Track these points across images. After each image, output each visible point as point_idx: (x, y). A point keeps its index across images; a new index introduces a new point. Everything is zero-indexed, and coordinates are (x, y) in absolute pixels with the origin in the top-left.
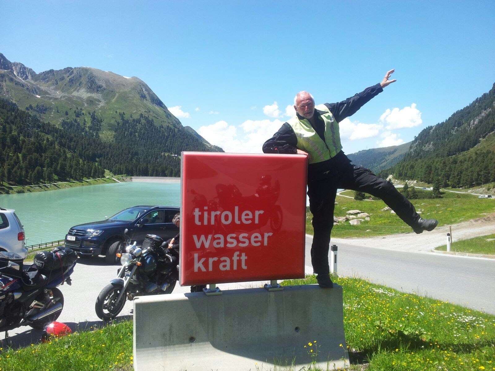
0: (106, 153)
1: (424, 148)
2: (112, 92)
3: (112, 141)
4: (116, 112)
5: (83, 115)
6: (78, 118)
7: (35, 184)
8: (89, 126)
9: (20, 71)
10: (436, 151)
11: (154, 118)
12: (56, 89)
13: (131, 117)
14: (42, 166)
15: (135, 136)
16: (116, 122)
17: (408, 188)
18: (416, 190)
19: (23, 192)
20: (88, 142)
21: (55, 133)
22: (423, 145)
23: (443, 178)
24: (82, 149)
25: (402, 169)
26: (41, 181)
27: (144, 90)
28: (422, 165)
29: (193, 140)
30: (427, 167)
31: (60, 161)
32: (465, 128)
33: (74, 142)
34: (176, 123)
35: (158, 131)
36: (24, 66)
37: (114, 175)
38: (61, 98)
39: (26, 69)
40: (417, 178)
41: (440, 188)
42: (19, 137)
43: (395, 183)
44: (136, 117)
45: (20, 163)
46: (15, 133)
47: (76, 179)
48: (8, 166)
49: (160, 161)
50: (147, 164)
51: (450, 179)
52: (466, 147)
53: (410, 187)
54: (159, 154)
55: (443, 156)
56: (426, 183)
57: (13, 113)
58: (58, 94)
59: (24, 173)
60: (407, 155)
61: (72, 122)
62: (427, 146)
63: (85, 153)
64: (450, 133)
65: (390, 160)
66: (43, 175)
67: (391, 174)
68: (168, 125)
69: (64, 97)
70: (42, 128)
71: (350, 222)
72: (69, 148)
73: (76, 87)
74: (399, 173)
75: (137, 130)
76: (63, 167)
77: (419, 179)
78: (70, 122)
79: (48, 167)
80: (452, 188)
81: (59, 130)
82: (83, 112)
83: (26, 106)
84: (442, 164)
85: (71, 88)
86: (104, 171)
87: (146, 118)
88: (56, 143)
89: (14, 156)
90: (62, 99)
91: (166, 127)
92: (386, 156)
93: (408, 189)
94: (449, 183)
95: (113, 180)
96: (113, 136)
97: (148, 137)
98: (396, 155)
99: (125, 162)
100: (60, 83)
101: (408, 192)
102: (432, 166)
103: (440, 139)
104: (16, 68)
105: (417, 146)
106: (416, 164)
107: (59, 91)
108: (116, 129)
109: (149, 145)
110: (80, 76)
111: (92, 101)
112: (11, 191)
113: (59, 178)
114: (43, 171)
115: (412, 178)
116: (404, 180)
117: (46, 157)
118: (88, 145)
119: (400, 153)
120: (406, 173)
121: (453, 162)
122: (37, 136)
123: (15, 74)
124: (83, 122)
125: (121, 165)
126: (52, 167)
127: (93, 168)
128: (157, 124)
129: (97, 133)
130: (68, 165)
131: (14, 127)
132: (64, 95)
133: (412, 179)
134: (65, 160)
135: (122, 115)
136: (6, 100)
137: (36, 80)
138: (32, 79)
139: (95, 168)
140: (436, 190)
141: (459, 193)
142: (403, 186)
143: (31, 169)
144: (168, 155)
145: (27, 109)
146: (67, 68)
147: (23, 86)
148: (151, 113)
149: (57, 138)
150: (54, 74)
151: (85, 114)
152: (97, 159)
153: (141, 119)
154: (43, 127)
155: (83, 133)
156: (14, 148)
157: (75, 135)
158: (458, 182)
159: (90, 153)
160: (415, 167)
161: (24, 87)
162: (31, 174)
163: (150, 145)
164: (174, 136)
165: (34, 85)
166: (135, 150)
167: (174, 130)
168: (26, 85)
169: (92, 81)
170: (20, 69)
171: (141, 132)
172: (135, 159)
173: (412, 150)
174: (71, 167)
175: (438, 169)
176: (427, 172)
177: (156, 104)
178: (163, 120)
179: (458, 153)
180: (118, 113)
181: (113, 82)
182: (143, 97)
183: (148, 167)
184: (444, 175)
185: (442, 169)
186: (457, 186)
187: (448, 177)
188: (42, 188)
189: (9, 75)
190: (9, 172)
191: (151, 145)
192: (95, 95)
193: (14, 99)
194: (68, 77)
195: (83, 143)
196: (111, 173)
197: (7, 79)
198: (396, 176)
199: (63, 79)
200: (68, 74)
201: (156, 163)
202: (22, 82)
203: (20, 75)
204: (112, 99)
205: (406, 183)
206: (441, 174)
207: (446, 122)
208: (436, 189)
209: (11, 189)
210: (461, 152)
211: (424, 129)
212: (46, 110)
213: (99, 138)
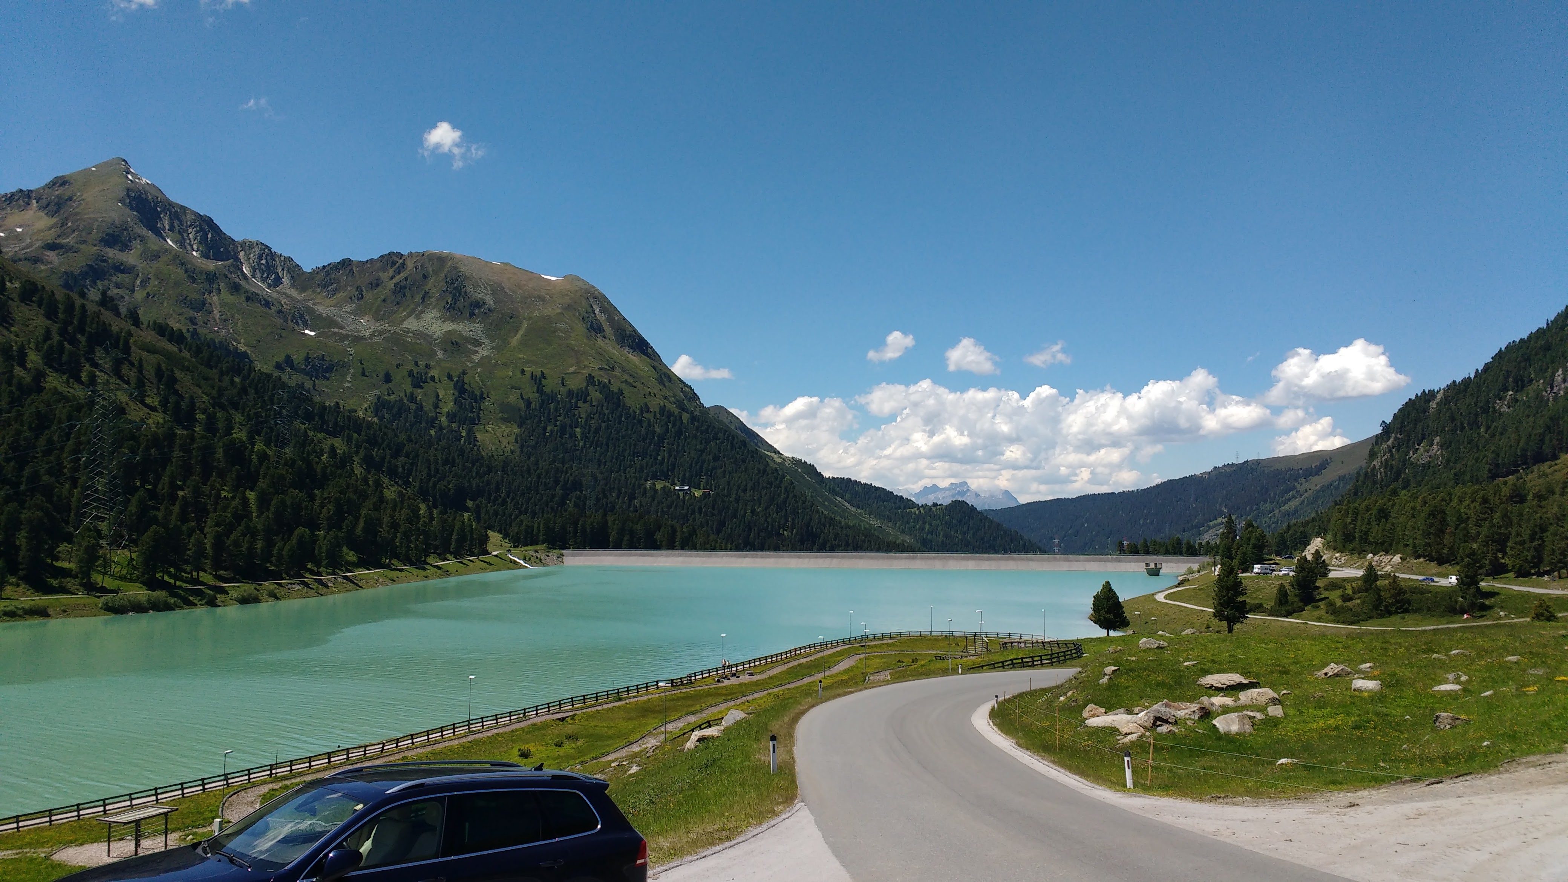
0: (493, 486)
1: (1413, 457)
2: (511, 318)
3: (512, 452)
4: (523, 371)
5: (432, 383)
6: (419, 391)
7: (291, 577)
8: (448, 412)
9: (259, 264)
10: (1451, 464)
11: (624, 386)
12: (359, 312)
13: (563, 384)
14: (313, 525)
15: (573, 436)
16: (522, 398)
17: (1376, 577)
18: (1402, 583)
19: (256, 600)
20: (444, 457)
21: (355, 432)
22: (1409, 448)
23: (1484, 546)
24: (429, 475)
25: (1353, 520)
26: (309, 566)
27: (597, 311)
28: (1413, 509)
29: (732, 443)
30: (1432, 514)
31: (364, 512)
32: (1538, 396)
33: (407, 456)
34: (686, 397)
35: (635, 421)
36: (270, 249)
37: (515, 547)
38: (372, 335)
39: (277, 259)
40: (1401, 547)
41: (1482, 580)
42: (253, 445)
43: (1334, 561)
44: (576, 383)
45: (251, 520)
46: (240, 435)
47: (408, 561)
48: (217, 528)
49: (641, 505)
50: (605, 515)
51: (1508, 549)
52: (1547, 450)
53: (1381, 576)
54: (640, 486)
55: (1475, 480)
56: (1432, 564)
57: (237, 380)
58: (366, 325)
59: (259, 545)
60: (1361, 478)
61: (401, 400)
62: (1422, 450)
63: (435, 485)
64: (1494, 408)
65: (1310, 492)
66: (314, 549)
67: (1318, 535)
68: (662, 403)
69: (381, 333)
70: (317, 418)
71: (1215, 722)
72: (393, 473)
73: (412, 306)
74: (1344, 534)
75: (580, 420)
76: (372, 527)
77: (1409, 550)
78: (396, 401)
79: (330, 529)
80: (1516, 577)
81: (364, 425)
82: (433, 373)
83: (276, 359)
84: (1477, 504)
85: (401, 309)
86: (487, 538)
87: (604, 387)
88: (357, 460)
89: (233, 498)
90: (376, 339)
91: (658, 410)
92: (1296, 480)
93: (1378, 583)
94: (1506, 561)
95: (511, 561)
96: (512, 439)
97: (608, 438)
98: (1329, 475)
99: (546, 508)
100: (368, 296)
101: (1379, 589)
102: (1448, 510)
103: (1462, 429)
104: (247, 255)
105: (1391, 451)
106: (1394, 505)
107: (366, 318)
108: (521, 417)
109: (611, 461)
110: (425, 277)
111: (457, 344)
112: (220, 597)
113: (359, 557)
114: (314, 540)
115: (1386, 547)
116: (1362, 553)
117: (325, 499)
118: (446, 462)
119: (1341, 472)
120: (1366, 533)
121: (1511, 497)
122: (304, 441)
123: (245, 272)
124: (433, 400)
125: (533, 518)
126: (340, 528)
127: (456, 527)
128: (632, 401)
129: (470, 432)
130: (386, 519)
131: (238, 417)
132: (379, 328)
133: (1387, 552)
134: (376, 508)
135: (538, 380)
136: (221, 342)
137: (303, 289)
138: (293, 286)
139: (462, 529)
140: (1469, 585)
141: (1543, 595)
142: (1360, 573)
143: (281, 535)
144: (665, 487)
145: (278, 366)
146: (389, 254)
147: (267, 304)
148: (617, 372)
149: (358, 446)
150: (351, 270)
151: (437, 379)
152: (470, 503)
153: (590, 388)
154: (322, 417)
155: (432, 432)
156: (233, 476)
157: (410, 436)
158: (1533, 557)
159: (450, 486)
160: (1393, 514)
161: (270, 308)
162: (281, 550)
163: (614, 460)
164: (679, 433)
165: (298, 301)
166: (573, 475)
167: (681, 417)
168: (275, 303)
169: (455, 288)
170: (260, 258)
171: (590, 426)
172: (574, 499)
173: (1376, 463)
174: (395, 526)
175: (1468, 518)
176: (1432, 530)
177: (630, 347)
178: (649, 390)
179: (1523, 469)
180: (528, 375)
181: (513, 292)
182: (594, 330)
183: (606, 522)
184: (1486, 537)
185: (1481, 520)
186: (1533, 571)
187: (1501, 543)
188: (312, 589)
189: (229, 276)
190: (218, 544)
191: (617, 460)
192: (464, 328)
193: (242, 341)
194: (392, 278)
195: (432, 459)
196: (507, 541)
197: (222, 285)
198: (1335, 541)
199: (377, 285)
200: (391, 272)
201: (631, 509)
202: (265, 293)
203: (259, 275)
204: (512, 337)
205: (1370, 564)
206: (1479, 533)
207: (1475, 377)
208: (1468, 581)
209: (223, 591)
210: (1534, 464)
211: (1410, 399)
212: (330, 369)
213: (475, 445)
